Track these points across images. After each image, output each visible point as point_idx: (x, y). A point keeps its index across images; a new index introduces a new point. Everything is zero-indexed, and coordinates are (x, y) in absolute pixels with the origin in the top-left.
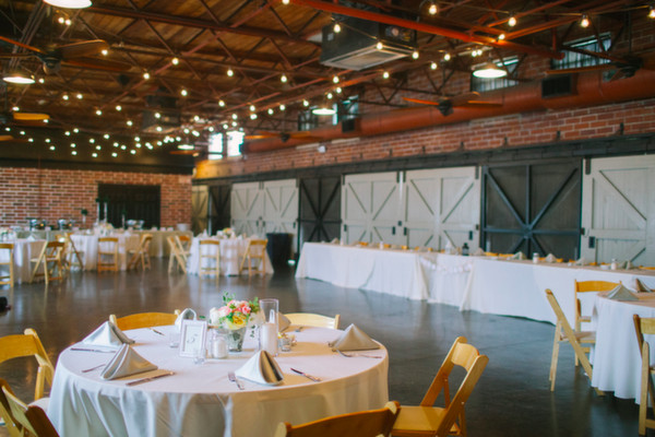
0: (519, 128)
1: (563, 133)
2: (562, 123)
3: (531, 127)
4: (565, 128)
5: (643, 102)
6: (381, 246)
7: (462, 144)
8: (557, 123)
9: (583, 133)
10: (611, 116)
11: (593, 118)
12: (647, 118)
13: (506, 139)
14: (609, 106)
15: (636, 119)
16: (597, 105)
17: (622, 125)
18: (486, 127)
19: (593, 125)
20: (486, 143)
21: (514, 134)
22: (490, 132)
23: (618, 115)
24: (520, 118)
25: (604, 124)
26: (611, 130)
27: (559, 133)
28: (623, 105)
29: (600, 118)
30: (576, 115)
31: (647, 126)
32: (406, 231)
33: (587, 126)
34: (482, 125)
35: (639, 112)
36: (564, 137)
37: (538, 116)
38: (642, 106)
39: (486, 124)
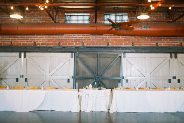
0: (90, 40)
1: (110, 44)
2: (110, 40)
3: (96, 40)
4: (111, 42)
5: (140, 37)
6: (8, 88)
7: (59, 43)
8: (107, 40)
9: (118, 44)
10: (129, 40)
11: (123, 40)
12: (142, 42)
13: (83, 43)
14: (128, 37)
15: (138, 42)
16: (124, 36)
17: (133, 43)
18: (72, 38)
19: (122, 42)
20: (73, 44)
21: (88, 42)
22: (75, 40)
23: (131, 40)
24: (90, 36)
25: (126, 42)
26: (129, 44)
27: (108, 43)
28: (133, 37)
29: (125, 40)
30: (115, 38)
31: (141, 44)
32: (26, 80)
33: (120, 42)
34: (71, 37)
35: (139, 40)
36: (110, 45)
37: (99, 36)
38: (140, 38)
39: (72, 36)
